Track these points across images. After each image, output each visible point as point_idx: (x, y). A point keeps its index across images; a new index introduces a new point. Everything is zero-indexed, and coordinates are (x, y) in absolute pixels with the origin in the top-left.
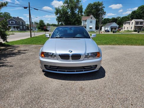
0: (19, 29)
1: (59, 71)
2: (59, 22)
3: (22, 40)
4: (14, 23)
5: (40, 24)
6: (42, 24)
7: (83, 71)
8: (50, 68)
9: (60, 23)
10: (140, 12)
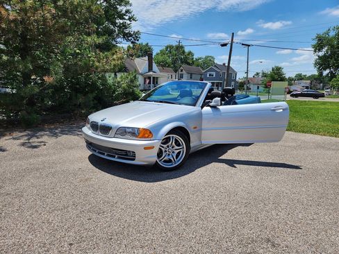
1: (92, 149)
2: (321, 68)
4: (214, 76)
7: (114, 157)
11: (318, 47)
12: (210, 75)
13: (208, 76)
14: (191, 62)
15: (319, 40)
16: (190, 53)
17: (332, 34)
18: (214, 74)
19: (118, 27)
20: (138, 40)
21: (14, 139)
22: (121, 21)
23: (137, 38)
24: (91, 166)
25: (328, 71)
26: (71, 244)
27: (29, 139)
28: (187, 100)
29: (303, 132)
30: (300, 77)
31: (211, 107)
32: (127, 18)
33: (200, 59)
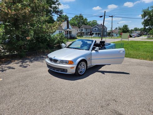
2: (145, 26)
6: (125, 30)
7: (59, 71)
11: (144, 16)
12: (95, 29)
13: (94, 30)
14: (86, 23)
15: (144, 13)
16: (86, 19)
17: (150, 9)
18: (97, 29)
19: (53, 8)
20: (62, 14)
21: (16, 63)
22: (54, 6)
23: (61, 13)
24: (50, 74)
25: (148, 27)
26: (49, 102)
27: (22, 64)
28: (86, 47)
29: (133, 58)
30: (136, 30)
31: (95, 51)
32: (57, 4)
33: (90, 22)
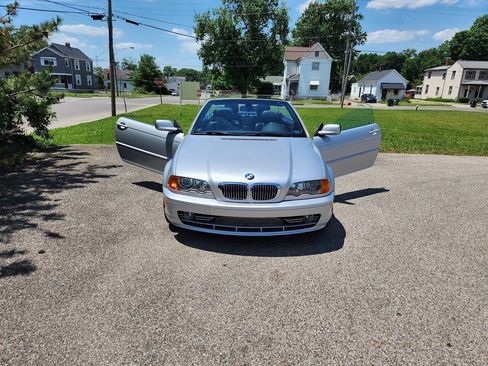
0: (70, 86)
1: (217, 228)
2: (207, 63)
3: (87, 125)
4: (55, 64)
5: (142, 70)
6: (148, 70)
7: (281, 229)
8: (194, 219)
9: (211, 67)
10: (480, 37)
12: (46, 62)
13: (43, 63)
15: (200, 24)
17: (213, 18)
18: (54, 60)
25: (213, 65)
30: (170, 72)
31: (320, 136)
